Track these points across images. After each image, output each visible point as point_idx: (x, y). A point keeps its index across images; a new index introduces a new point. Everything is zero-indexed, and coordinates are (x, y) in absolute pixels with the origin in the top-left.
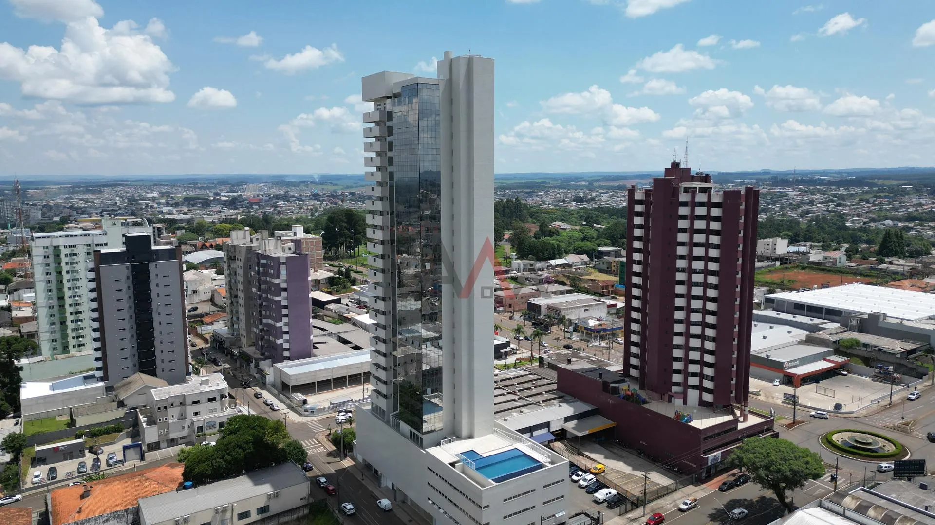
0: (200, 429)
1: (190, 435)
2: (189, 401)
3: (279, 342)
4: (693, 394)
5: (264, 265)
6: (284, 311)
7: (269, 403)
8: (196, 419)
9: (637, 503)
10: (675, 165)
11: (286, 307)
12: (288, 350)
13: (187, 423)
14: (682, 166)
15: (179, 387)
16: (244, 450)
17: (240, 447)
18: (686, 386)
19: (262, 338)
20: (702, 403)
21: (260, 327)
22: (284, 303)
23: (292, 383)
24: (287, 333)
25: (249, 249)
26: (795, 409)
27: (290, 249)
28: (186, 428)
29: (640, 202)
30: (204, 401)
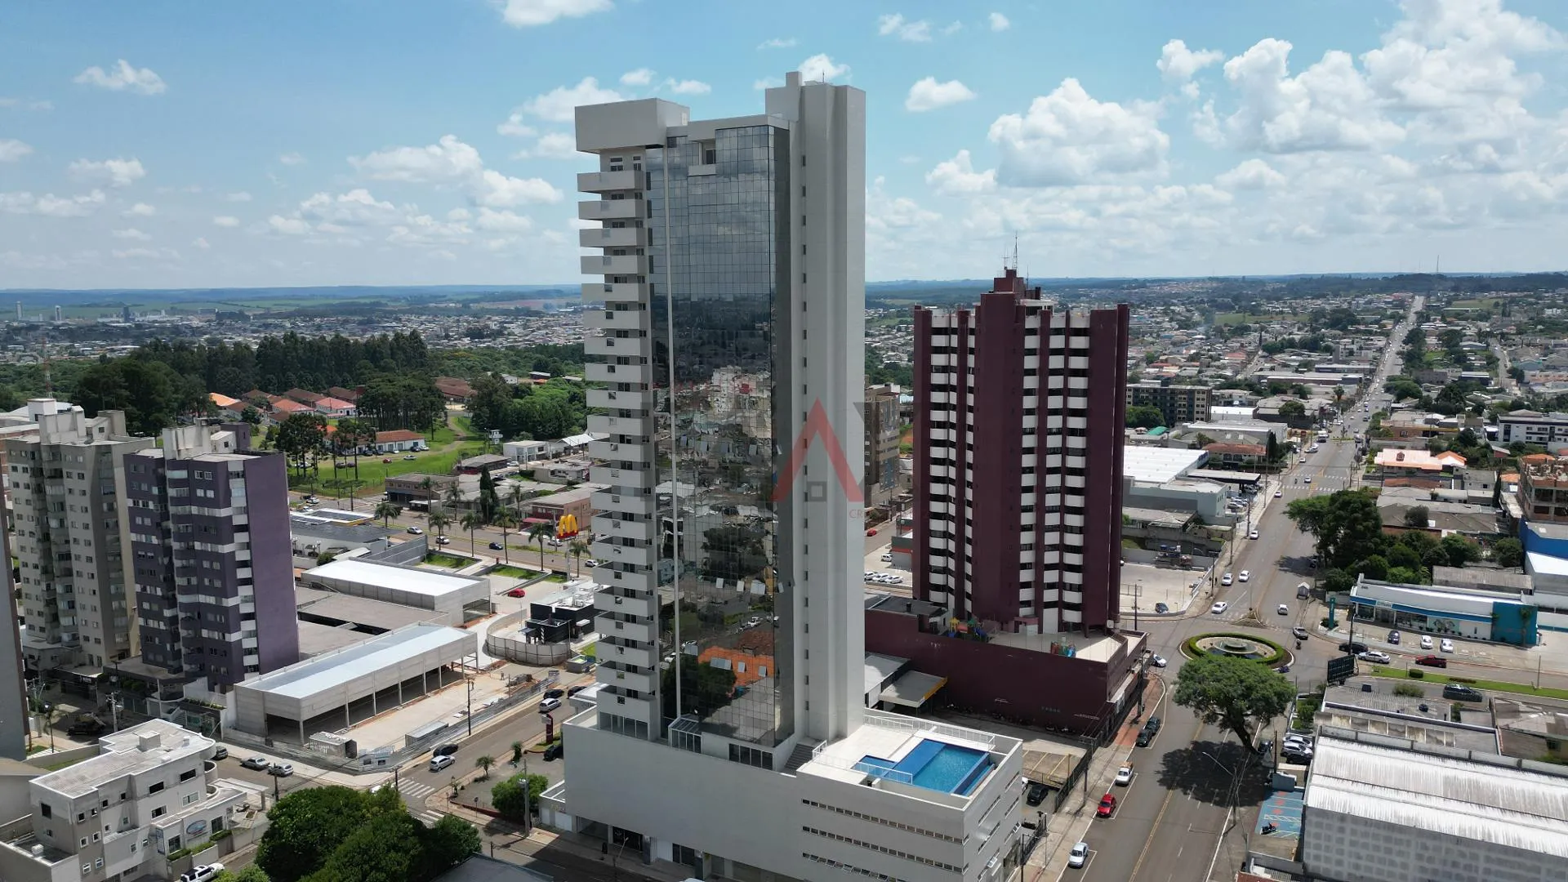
0: (175, 842)
1: (146, 864)
2: (142, 788)
3: (234, 637)
4: (1050, 616)
5: (177, 483)
6: (243, 573)
7: (261, 764)
8: (159, 823)
9: (1065, 790)
10: (1011, 274)
11: (244, 564)
12: (250, 652)
13: (142, 835)
14: (1018, 275)
15: (95, 763)
16: (407, 852)
17: (395, 848)
18: (1039, 605)
19: (175, 637)
20: (1064, 626)
21: (167, 613)
22: (242, 555)
23: (306, 715)
24: (249, 617)
25: (104, 451)
26: (1136, 620)
27: (226, 445)
28: (139, 846)
29: (939, 331)
30: (172, 782)
